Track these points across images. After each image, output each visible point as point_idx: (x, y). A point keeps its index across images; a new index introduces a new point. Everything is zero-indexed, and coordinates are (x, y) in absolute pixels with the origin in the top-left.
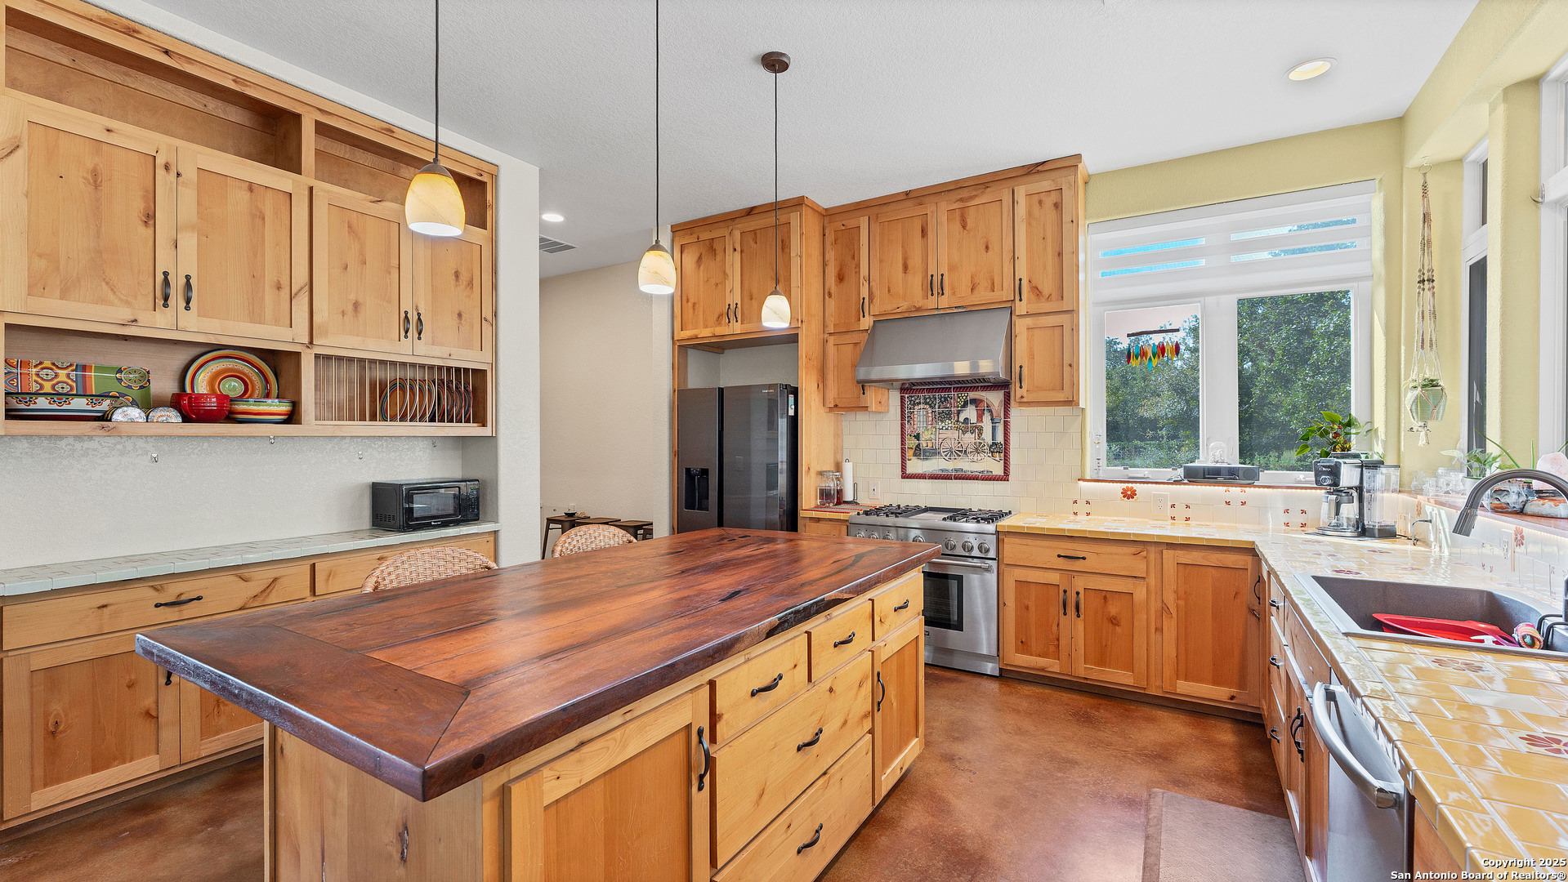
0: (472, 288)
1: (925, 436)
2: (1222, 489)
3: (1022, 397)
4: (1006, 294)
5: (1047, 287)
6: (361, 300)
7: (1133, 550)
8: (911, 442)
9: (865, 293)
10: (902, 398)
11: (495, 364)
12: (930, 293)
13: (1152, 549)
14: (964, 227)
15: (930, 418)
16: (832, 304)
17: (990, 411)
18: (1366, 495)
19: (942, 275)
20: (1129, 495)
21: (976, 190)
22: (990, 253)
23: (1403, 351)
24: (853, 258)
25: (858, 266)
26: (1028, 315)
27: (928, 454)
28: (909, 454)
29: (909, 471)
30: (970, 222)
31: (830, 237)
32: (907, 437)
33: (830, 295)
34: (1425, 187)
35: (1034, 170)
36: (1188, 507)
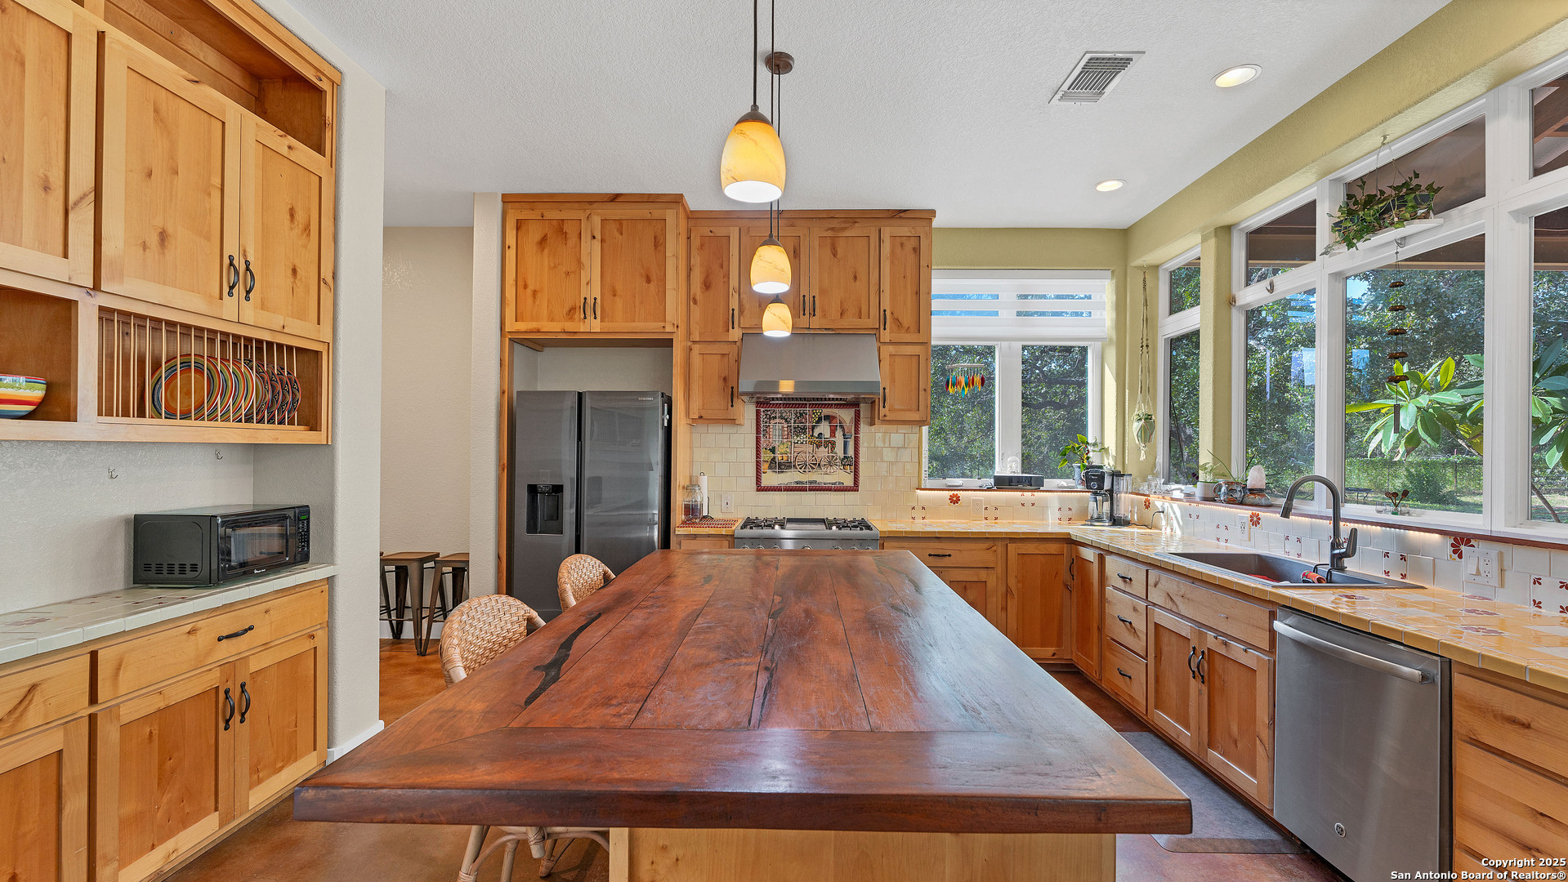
0: (309, 235)
1: (780, 450)
2: (1019, 494)
3: (885, 416)
4: (872, 322)
5: (907, 319)
6: (170, 230)
7: (986, 545)
8: (766, 456)
9: (734, 304)
10: (758, 412)
11: (331, 346)
12: (802, 313)
13: (999, 544)
14: (835, 255)
15: (786, 433)
16: (696, 311)
17: (842, 427)
18: (1115, 495)
19: (814, 297)
20: (955, 500)
21: (845, 222)
22: (858, 282)
23: (1127, 394)
24: (722, 266)
25: (727, 276)
26: (891, 343)
27: (783, 467)
28: (764, 466)
29: (765, 483)
30: (840, 250)
31: (696, 242)
32: (763, 451)
33: (695, 302)
34: (1144, 281)
35: (898, 215)
36: (996, 509)
